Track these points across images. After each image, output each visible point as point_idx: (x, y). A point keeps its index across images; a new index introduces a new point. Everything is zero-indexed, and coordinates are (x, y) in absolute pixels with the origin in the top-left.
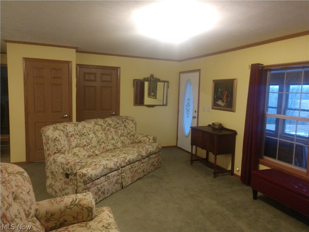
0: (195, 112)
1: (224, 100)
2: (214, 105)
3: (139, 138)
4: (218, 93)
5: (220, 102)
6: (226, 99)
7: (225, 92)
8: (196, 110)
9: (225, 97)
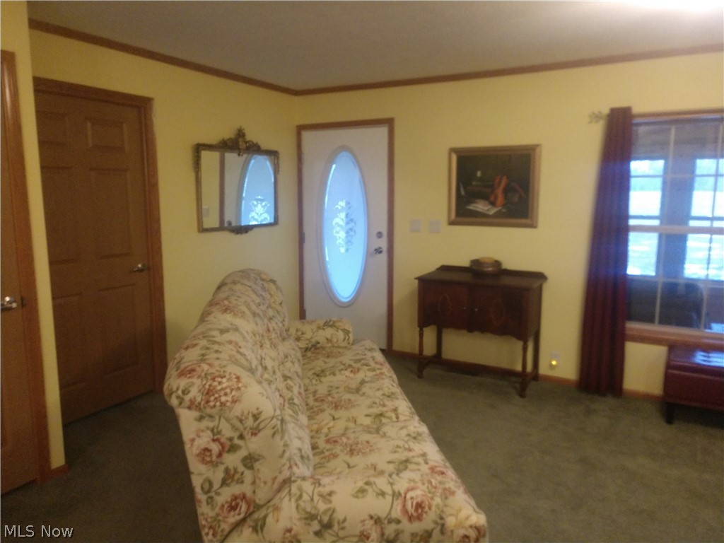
0: (380, 235)
1: (496, 198)
2: (458, 214)
3: (308, 335)
4: (474, 183)
5: (481, 206)
6: (506, 197)
7: (501, 179)
8: (380, 230)
9: (499, 192)
